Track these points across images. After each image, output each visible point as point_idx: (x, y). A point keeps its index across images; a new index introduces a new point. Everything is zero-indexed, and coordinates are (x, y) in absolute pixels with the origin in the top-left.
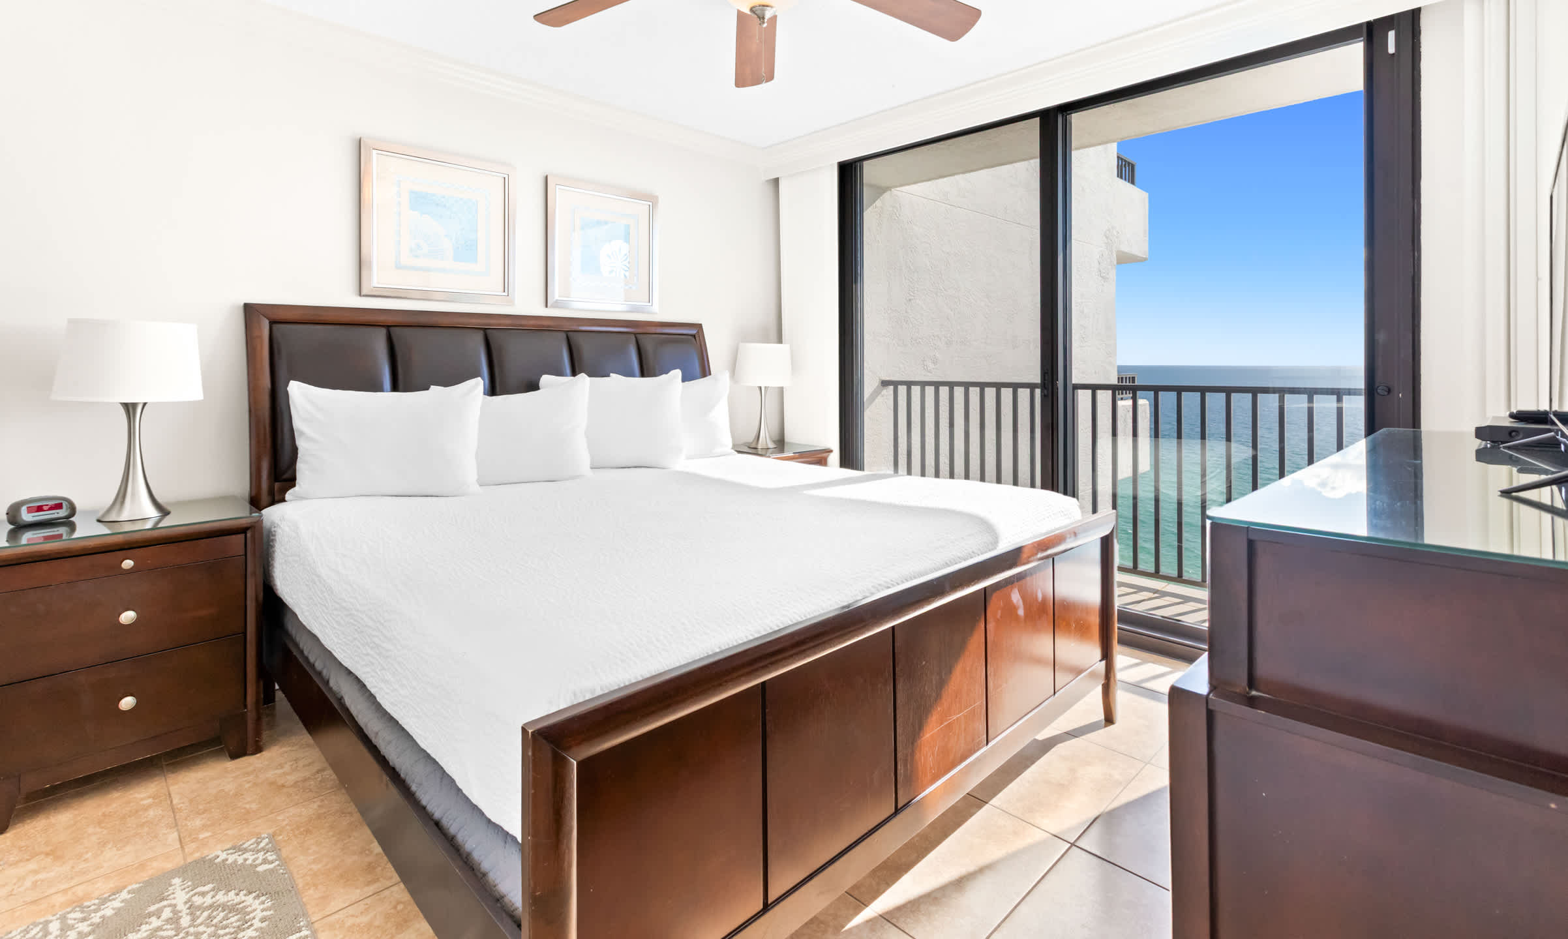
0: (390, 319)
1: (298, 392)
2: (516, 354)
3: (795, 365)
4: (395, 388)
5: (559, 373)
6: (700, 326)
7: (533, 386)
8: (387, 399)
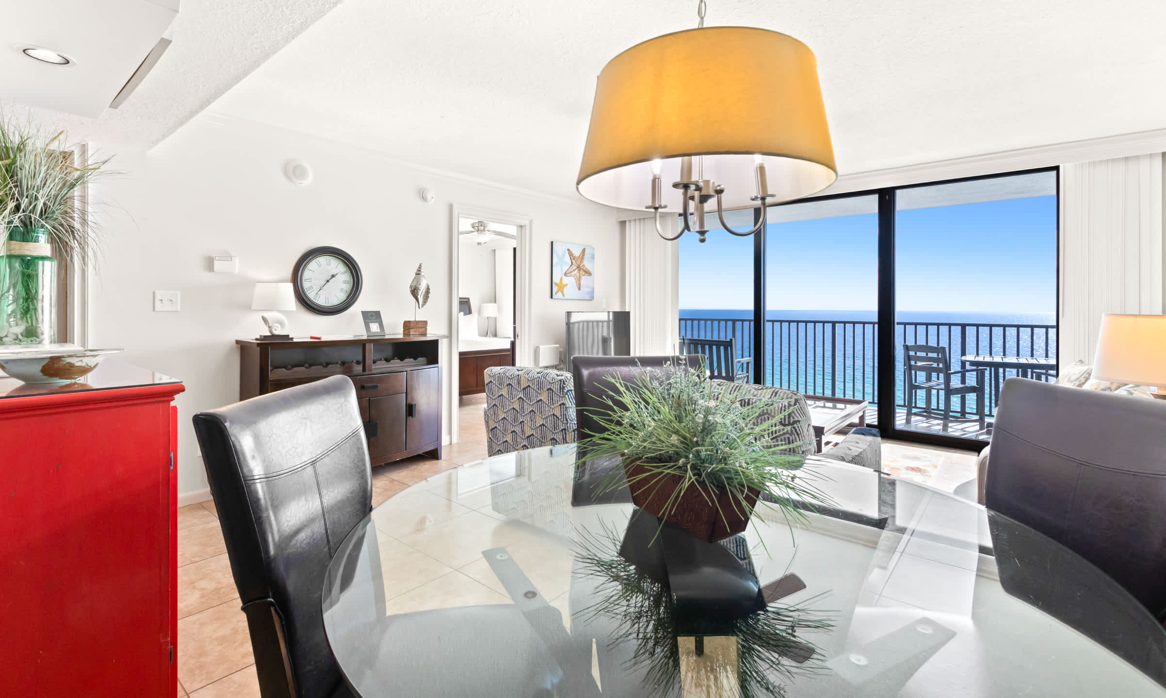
3: (499, 310)
6: (468, 299)
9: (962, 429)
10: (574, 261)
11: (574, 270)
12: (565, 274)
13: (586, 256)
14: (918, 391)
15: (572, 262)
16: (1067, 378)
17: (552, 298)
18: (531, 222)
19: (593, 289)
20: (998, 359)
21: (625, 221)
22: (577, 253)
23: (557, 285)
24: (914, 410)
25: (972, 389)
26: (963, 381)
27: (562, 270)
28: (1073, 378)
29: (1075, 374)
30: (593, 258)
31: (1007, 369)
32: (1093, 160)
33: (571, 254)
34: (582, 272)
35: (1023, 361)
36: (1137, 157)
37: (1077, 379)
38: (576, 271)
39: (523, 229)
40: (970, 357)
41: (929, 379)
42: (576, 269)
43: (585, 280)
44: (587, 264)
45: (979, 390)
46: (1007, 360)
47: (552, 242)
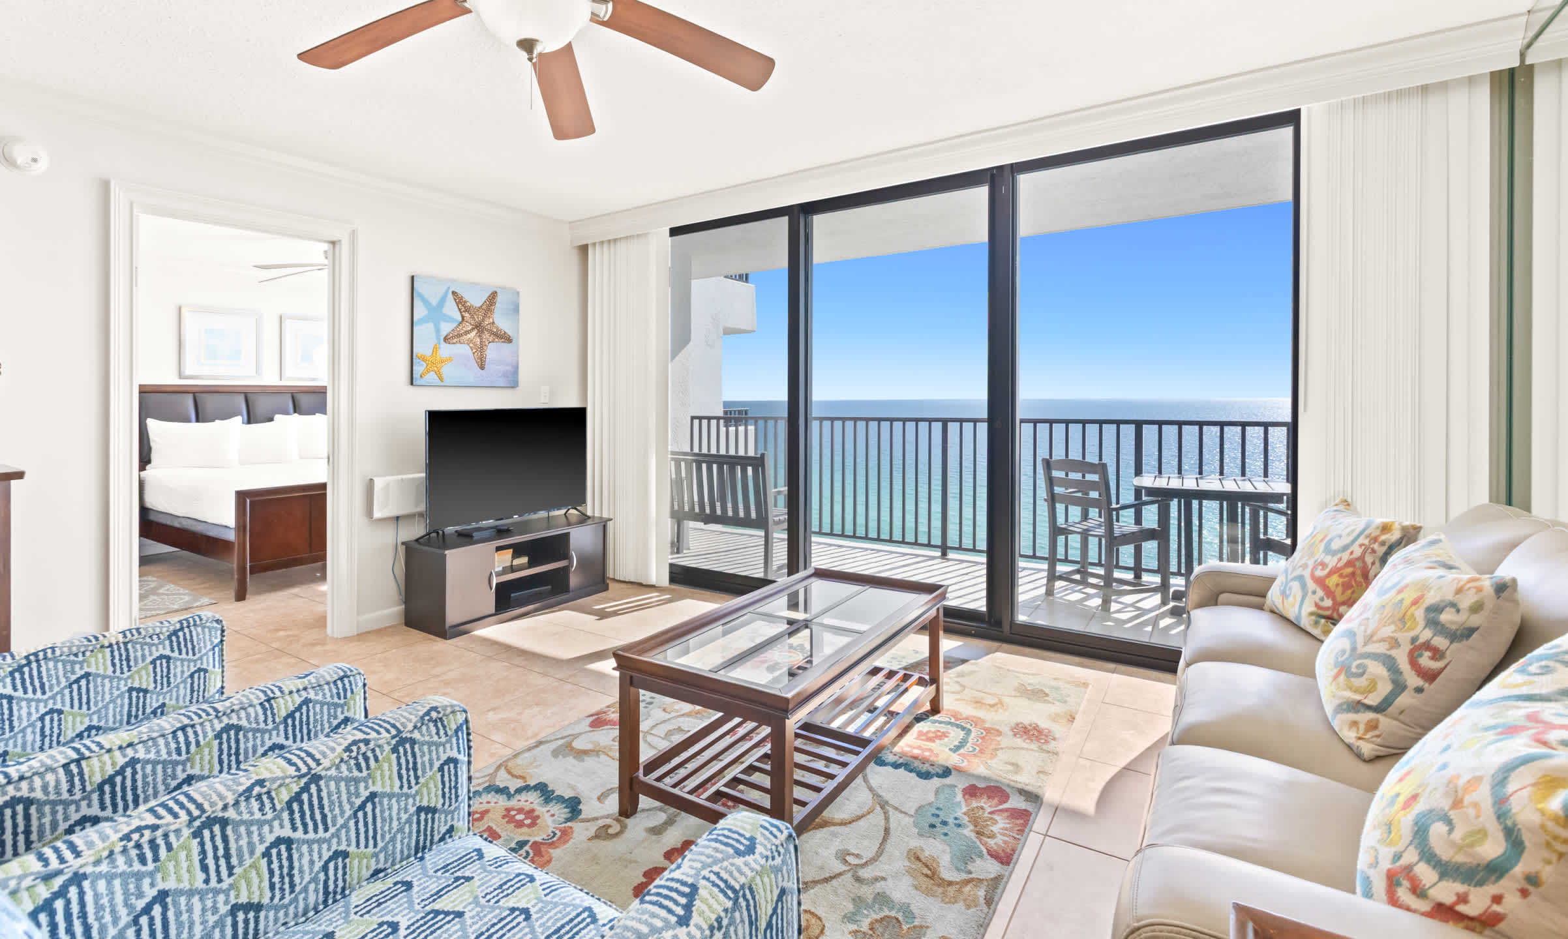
0: (195, 389)
1: (151, 423)
2: (261, 405)
4: (198, 420)
5: (287, 413)
7: (271, 419)
8: (194, 427)
9: (1132, 605)
10: (466, 315)
11: (467, 332)
12: (446, 339)
13: (499, 306)
14: (1070, 537)
15: (463, 317)
16: (1323, 545)
17: (412, 384)
18: (353, 235)
19: (517, 368)
20: (1190, 484)
21: (586, 246)
22: (476, 300)
23: (424, 359)
24: (1061, 568)
25: (1151, 535)
26: (1138, 520)
27: (438, 331)
28: (1336, 545)
29: (1340, 536)
30: (516, 309)
31: (1205, 502)
32: (1361, 96)
33: (459, 300)
34: (486, 335)
35: (1230, 486)
36: (1444, 87)
37: (1345, 548)
38: (474, 333)
39: (337, 247)
40: (1148, 480)
41: (1085, 516)
42: (473, 329)
43: (494, 351)
44: (500, 320)
45: (1160, 534)
46: (1205, 485)
47: (413, 278)
